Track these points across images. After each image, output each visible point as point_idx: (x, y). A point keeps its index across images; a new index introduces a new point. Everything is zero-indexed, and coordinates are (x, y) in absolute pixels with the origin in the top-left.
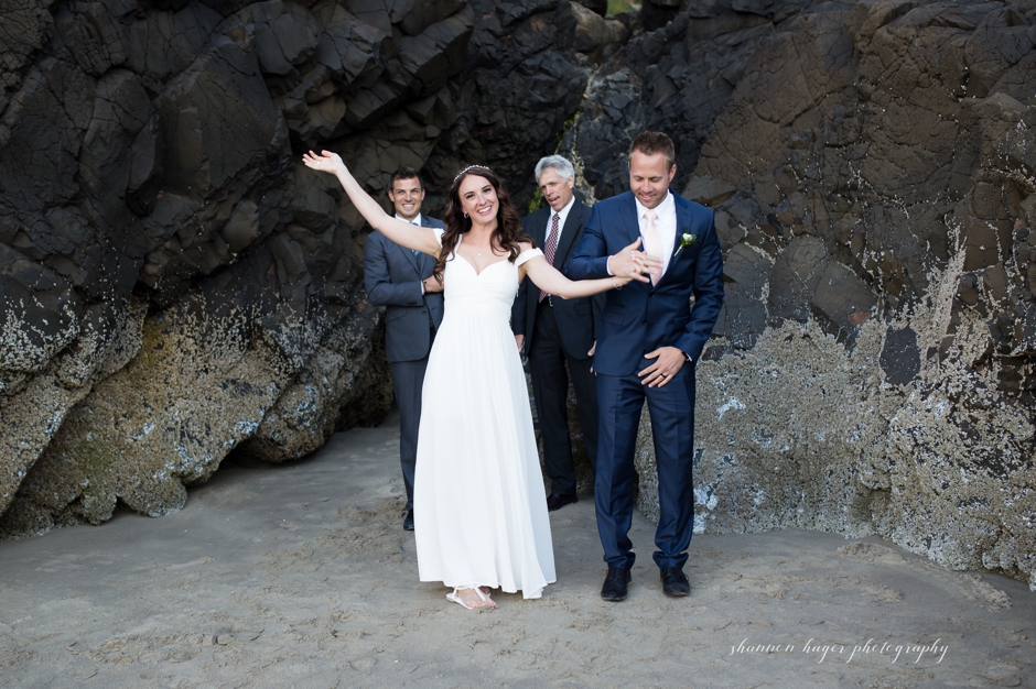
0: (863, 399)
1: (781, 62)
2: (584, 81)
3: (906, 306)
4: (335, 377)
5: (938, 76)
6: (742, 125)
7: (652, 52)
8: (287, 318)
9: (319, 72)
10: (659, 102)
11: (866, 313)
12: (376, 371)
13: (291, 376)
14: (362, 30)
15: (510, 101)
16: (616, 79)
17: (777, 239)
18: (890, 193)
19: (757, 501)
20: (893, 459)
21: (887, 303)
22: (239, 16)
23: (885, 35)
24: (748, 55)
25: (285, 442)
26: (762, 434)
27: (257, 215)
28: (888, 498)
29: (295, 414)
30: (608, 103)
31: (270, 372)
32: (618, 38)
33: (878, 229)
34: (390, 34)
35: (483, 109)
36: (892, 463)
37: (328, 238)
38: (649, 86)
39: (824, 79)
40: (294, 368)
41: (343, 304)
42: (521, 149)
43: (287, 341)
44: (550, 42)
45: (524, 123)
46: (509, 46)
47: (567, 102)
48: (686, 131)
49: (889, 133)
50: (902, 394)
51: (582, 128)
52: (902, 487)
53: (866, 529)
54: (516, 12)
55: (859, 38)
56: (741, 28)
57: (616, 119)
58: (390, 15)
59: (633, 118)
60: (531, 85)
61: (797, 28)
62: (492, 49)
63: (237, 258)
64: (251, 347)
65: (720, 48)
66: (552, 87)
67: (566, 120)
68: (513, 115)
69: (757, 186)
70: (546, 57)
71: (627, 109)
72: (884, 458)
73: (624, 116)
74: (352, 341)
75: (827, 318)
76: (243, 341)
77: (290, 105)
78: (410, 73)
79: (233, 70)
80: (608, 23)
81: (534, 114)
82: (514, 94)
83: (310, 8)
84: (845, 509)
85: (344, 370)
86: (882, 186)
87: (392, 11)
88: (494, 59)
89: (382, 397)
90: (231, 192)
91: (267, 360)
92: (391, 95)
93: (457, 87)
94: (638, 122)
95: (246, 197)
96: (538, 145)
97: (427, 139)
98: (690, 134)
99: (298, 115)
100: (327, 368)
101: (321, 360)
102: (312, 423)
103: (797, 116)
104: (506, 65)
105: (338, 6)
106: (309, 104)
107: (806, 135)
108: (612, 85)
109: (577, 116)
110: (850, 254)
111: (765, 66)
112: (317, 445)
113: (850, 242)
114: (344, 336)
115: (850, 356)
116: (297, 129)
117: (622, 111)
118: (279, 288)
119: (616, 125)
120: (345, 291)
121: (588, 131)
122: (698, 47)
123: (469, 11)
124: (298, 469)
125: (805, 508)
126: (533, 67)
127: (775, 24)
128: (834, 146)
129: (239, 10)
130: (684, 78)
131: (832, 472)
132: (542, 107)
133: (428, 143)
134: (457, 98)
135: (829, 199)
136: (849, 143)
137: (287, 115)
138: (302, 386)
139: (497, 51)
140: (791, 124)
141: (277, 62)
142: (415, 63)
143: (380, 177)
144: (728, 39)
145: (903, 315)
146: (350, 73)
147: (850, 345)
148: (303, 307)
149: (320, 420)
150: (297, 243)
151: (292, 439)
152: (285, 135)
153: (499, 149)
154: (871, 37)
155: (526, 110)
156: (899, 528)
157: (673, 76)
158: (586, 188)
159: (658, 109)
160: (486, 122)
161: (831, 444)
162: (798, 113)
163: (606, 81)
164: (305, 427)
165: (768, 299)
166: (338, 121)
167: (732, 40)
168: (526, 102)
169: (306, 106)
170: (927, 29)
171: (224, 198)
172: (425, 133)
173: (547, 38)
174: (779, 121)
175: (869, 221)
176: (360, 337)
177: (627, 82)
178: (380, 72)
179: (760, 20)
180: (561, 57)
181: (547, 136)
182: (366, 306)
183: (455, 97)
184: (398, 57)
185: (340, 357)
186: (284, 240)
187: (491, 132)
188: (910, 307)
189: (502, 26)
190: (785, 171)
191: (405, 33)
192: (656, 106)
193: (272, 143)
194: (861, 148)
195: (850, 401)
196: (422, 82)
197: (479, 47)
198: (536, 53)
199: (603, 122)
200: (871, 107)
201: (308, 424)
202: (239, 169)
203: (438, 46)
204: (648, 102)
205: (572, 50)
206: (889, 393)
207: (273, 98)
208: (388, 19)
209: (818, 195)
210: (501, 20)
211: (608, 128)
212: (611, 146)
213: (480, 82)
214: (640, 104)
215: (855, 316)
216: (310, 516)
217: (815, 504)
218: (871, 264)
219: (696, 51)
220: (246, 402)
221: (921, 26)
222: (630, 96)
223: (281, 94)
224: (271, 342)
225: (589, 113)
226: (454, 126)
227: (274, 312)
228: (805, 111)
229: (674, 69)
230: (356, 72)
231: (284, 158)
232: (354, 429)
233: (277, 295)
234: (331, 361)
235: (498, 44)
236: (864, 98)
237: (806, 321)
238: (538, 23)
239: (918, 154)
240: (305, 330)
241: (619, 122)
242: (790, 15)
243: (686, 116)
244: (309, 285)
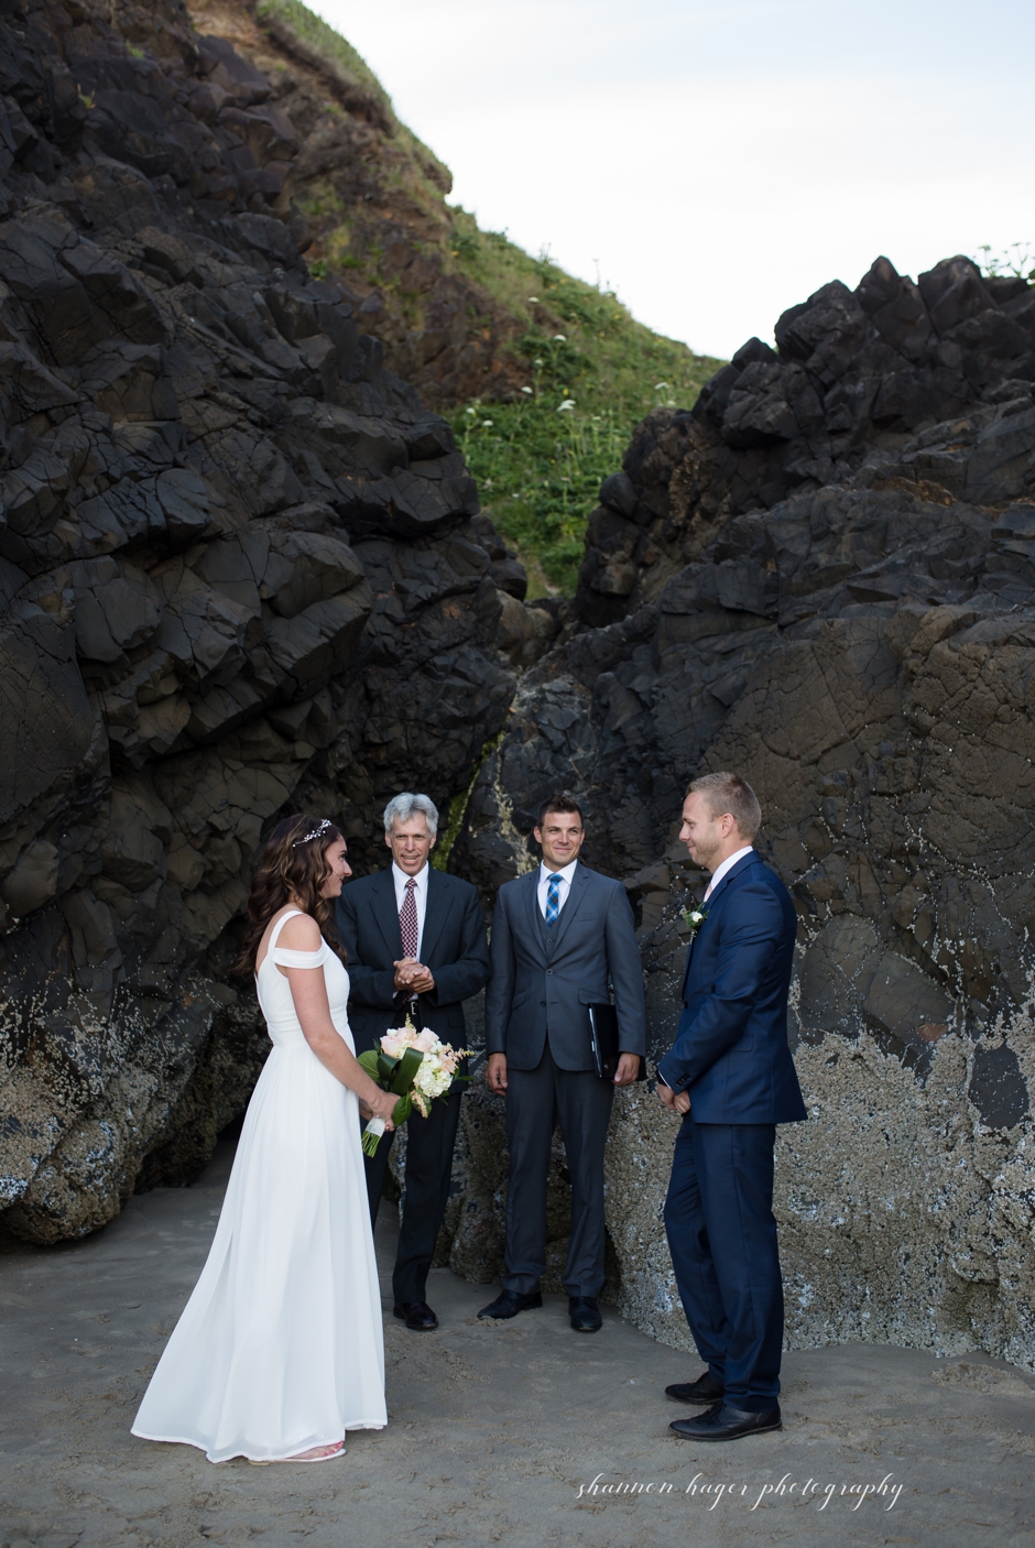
0: (950, 1149)
1: (798, 679)
2: (511, 692)
3: (1000, 1016)
4: (145, 1108)
5: (1023, 709)
6: (746, 760)
7: (606, 655)
8: (83, 1018)
9: (159, 661)
10: (619, 723)
11: (941, 1026)
12: (196, 1100)
13: (82, 1107)
14: (222, 606)
15: (412, 712)
16: (555, 689)
17: (808, 920)
18: (966, 860)
19: (803, 1300)
20: (999, 1236)
21: (970, 1011)
22: (53, 578)
23: (947, 652)
24: (744, 666)
25: (64, 1211)
26: (803, 1200)
27: (57, 862)
28: (994, 1294)
29: (84, 1167)
30: (546, 722)
31: (50, 1100)
32: (542, 633)
33: (953, 910)
34: (258, 615)
35: (373, 722)
36: (998, 1242)
37: (150, 898)
38: (604, 701)
39: (861, 704)
40: (89, 1095)
41: (163, 998)
42: (425, 780)
43: (82, 1054)
44: (468, 635)
45: (431, 744)
46: (412, 638)
47: (488, 717)
48: (661, 765)
49: (960, 780)
50: (1005, 1141)
51: (509, 754)
52: (1015, 1278)
53: (964, 1343)
54: (424, 592)
55: (909, 653)
56: (732, 630)
57: (556, 744)
58: (259, 588)
59: (580, 743)
60: (441, 692)
61: (816, 635)
62: (389, 641)
63: (18, 925)
64: (24, 1061)
65: (705, 655)
66: (469, 695)
67: (485, 741)
68: (415, 732)
69: (776, 845)
70: (462, 655)
71: (571, 730)
72: (986, 1234)
73: (568, 740)
74: (172, 1054)
75: (888, 1031)
76: (14, 1052)
77: (114, 705)
78: (283, 668)
79: (41, 652)
80: (530, 612)
81: (444, 731)
82: (417, 703)
83: (148, 571)
84: (932, 1311)
85: (157, 1097)
86: (954, 851)
87: (262, 582)
88: (392, 655)
89: (201, 1141)
90: (21, 827)
91: (46, 1082)
92: (254, 698)
93: (341, 691)
94: (587, 748)
95: (40, 835)
96: (447, 775)
97: (295, 760)
98: (667, 769)
99: (126, 720)
100: (134, 1094)
101: (125, 1083)
102: (106, 1181)
103: (824, 752)
104: (408, 663)
105: (187, 571)
106: (141, 706)
107: (842, 777)
108: (550, 698)
109: (501, 738)
110: (913, 941)
111: (775, 683)
112: (111, 1216)
113: (913, 926)
114: (161, 1047)
115: (923, 1086)
116: (120, 740)
117: (564, 732)
118: (73, 973)
119: (557, 751)
120: (169, 978)
121: (518, 759)
122: (673, 653)
123: (367, 587)
124: (79, 1255)
125: (872, 1311)
126: (443, 668)
127: (781, 628)
128: (882, 794)
129: (53, 568)
130: (655, 693)
131: (908, 1257)
132: (455, 722)
133: (296, 766)
134: (340, 705)
135: (879, 866)
136: (904, 791)
137: (108, 719)
138: (96, 1122)
139: (396, 643)
140: (816, 762)
141: (101, 645)
142: (290, 655)
143: (227, 812)
144: (715, 644)
145: (997, 1029)
146: (203, 665)
147: (922, 1070)
148: (107, 1002)
149: (117, 1176)
150: (104, 905)
151: (74, 1206)
152: (104, 748)
153: (393, 779)
154: (927, 654)
155: (434, 726)
156: (1014, 1340)
157: (637, 689)
158: (515, 838)
159: (617, 733)
160: (377, 740)
161: (903, 1215)
162: (826, 747)
163: (542, 691)
164: (96, 1187)
165: (799, 1003)
166: (179, 731)
167: (721, 646)
168: (434, 715)
169: (136, 707)
170: (1005, 649)
171: (10, 836)
172: (293, 753)
173: (464, 629)
174: (799, 757)
175: (939, 899)
176: (184, 1048)
177: (571, 693)
178: (240, 665)
179: (759, 622)
180: (481, 656)
181: (460, 763)
182: (195, 1001)
183: (337, 704)
184: (267, 646)
185: (152, 1078)
186: (86, 901)
187: (383, 755)
188: (1006, 1017)
189: (404, 610)
190: (815, 826)
191: (277, 613)
192: (613, 729)
193: (86, 758)
194: (921, 799)
195: (929, 1151)
196: (297, 681)
197: (373, 636)
198: (448, 648)
199: (539, 747)
200: (931, 744)
201: (100, 1183)
202: (37, 794)
203: (322, 633)
204: (602, 722)
205: (494, 646)
206: (987, 1140)
207: (89, 694)
208: (257, 593)
209: (864, 859)
210: (404, 602)
211: (547, 755)
212: (550, 780)
213: (371, 685)
214: (589, 725)
215: (926, 1029)
216: (116, 1333)
217: (886, 1304)
218: (944, 954)
219: (671, 656)
220: (11, 1148)
221: (995, 644)
222: (576, 712)
223: (101, 689)
224: (58, 1055)
225: (518, 734)
226: (333, 745)
227: (64, 1008)
228: (836, 745)
229: (638, 680)
230: (212, 664)
231: (98, 780)
232: (156, 1190)
233: (70, 983)
234: (141, 1084)
235: (397, 634)
236: (920, 732)
237: (857, 1035)
238: (452, 608)
239: (1003, 810)
240: (109, 1037)
241: (561, 747)
242: (802, 617)
243: (660, 744)
244: (119, 968)
